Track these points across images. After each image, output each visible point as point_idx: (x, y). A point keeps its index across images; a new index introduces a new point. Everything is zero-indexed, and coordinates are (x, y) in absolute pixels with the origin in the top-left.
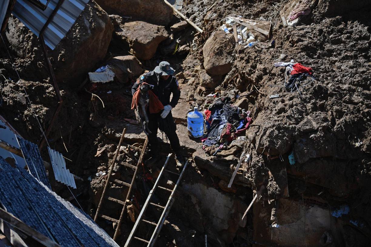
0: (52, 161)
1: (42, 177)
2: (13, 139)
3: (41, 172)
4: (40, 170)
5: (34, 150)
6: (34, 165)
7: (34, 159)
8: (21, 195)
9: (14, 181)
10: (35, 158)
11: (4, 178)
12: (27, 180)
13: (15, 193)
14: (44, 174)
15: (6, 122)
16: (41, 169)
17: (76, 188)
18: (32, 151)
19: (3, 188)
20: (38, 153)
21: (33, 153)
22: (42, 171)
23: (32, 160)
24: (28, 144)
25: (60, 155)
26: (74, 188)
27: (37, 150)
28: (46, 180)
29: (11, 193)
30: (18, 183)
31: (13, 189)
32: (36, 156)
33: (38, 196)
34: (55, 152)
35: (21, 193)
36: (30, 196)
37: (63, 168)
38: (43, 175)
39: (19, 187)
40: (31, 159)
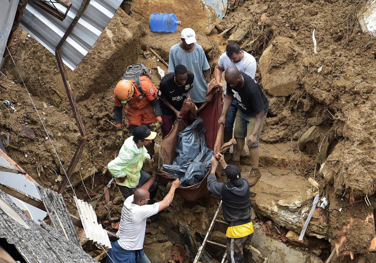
0: (81, 214)
1: (70, 234)
2: (25, 186)
3: (69, 229)
4: (67, 226)
5: (58, 201)
6: (59, 221)
7: (59, 213)
8: (56, 259)
9: (44, 241)
10: (60, 210)
11: (32, 238)
12: (57, 239)
13: (49, 257)
14: (72, 230)
15: (16, 165)
16: (69, 225)
17: (111, 248)
18: (56, 202)
19: (34, 250)
20: (63, 205)
21: (57, 205)
22: (70, 227)
23: (56, 214)
24: (50, 193)
25: (89, 206)
26: (109, 248)
27: (61, 200)
28: (75, 239)
29: (44, 257)
30: (50, 244)
31: (45, 252)
32: (61, 209)
33: (75, 260)
34: (83, 203)
35: (55, 256)
36: (66, 259)
37: (94, 223)
38: (71, 232)
39: (51, 249)
40: (55, 212)
